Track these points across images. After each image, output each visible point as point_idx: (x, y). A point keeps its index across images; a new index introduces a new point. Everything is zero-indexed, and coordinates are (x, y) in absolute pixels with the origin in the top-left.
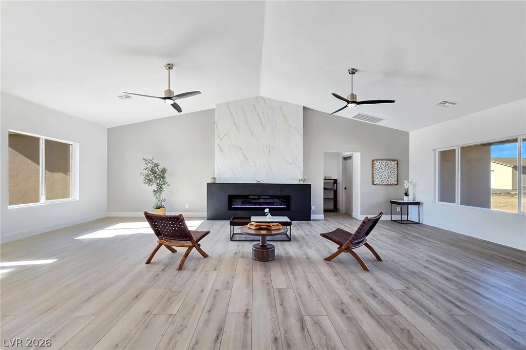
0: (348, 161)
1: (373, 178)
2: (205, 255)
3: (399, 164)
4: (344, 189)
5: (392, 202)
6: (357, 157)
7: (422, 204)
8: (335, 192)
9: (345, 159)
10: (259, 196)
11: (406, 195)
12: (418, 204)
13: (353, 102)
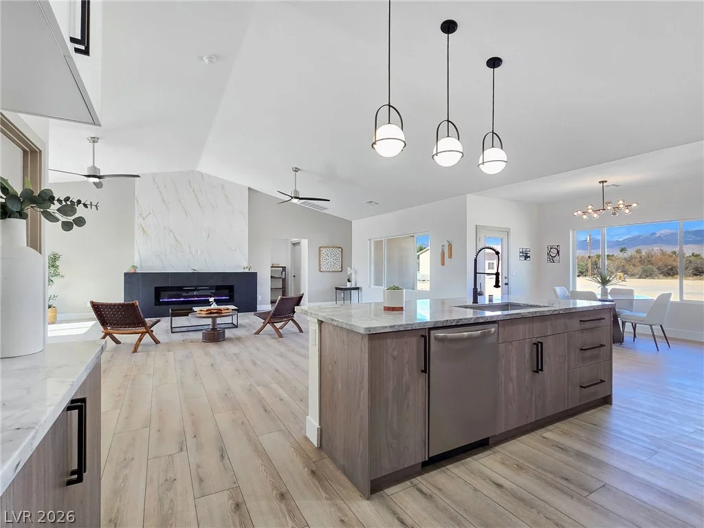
0: (297, 247)
1: (320, 265)
2: (157, 342)
3: (343, 252)
4: (293, 278)
5: (337, 288)
6: (305, 243)
7: (361, 288)
8: (284, 280)
9: (294, 244)
10: (196, 287)
11: (349, 281)
12: (357, 289)
13: (296, 198)
